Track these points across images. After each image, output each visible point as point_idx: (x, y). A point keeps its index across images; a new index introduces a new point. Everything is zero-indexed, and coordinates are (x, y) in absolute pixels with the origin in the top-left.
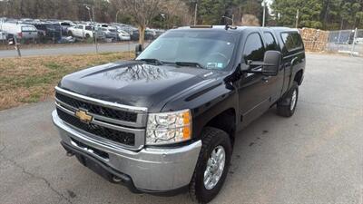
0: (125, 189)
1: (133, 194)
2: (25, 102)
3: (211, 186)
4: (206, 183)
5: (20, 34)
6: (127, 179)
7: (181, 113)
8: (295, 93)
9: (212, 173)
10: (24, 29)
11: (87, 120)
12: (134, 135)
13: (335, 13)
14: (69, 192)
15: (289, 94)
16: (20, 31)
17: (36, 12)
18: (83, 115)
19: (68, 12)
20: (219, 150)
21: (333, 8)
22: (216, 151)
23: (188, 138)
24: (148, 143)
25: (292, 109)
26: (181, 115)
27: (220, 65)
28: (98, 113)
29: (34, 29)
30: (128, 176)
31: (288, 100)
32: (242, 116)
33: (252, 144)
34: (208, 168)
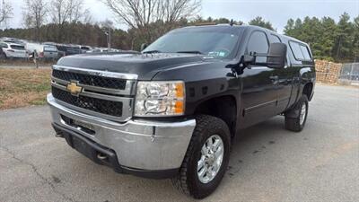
0: (111, 171)
1: (117, 174)
2: (33, 104)
3: (206, 180)
4: (200, 174)
5: (42, 54)
6: (111, 154)
7: (174, 84)
8: (304, 106)
9: (208, 164)
10: (46, 49)
11: (77, 92)
12: (121, 103)
13: (348, 50)
14: (54, 177)
15: (297, 106)
16: (42, 51)
17: (60, 37)
18: (74, 87)
19: (89, 38)
20: (217, 141)
21: (346, 45)
22: (214, 141)
23: (181, 114)
24: (136, 115)
25: (301, 123)
26: (174, 87)
27: (222, 54)
28: (88, 83)
29: (55, 49)
30: (113, 151)
31: (297, 112)
32: (244, 111)
33: (256, 152)
34: (203, 157)
